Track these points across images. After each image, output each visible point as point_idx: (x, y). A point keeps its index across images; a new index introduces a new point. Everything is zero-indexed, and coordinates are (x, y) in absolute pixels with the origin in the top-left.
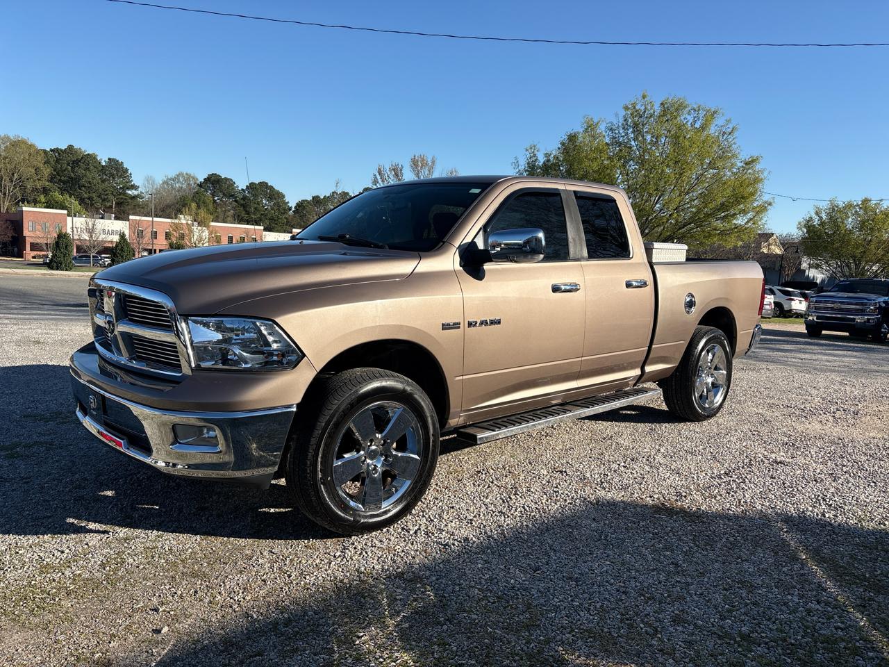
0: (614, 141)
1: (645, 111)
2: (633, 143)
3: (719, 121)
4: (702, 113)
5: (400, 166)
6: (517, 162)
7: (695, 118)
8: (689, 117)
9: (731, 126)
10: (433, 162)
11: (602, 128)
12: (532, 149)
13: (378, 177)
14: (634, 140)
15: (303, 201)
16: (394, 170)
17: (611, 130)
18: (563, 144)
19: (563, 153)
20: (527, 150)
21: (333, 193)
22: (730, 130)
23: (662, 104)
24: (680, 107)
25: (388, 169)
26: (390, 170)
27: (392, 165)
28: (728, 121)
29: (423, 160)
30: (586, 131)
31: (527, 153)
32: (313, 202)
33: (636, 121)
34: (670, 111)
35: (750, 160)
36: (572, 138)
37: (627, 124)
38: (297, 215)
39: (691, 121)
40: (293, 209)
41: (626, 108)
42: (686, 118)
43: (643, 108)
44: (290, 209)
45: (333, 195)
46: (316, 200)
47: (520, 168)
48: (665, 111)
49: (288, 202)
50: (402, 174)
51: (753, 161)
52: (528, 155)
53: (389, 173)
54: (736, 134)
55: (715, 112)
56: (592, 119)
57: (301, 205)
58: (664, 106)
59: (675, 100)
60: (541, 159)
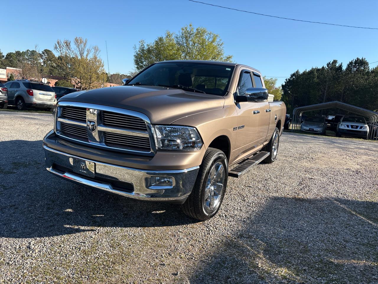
0: (178, 43)
1: (191, 32)
2: (185, 44)
3: (218, 40)
4: (212, 36)
5: (69, 42)
6: (136, 47)
7: (209, 37)
8: (207, 37)
9: (221, 42)
10: (86, 42)
11: (173, 37)
12: (142, 42)
13: (58, 45)
14: (185, 43)
15: (11, 53)
16: (66, 43)
17: (177, 38)
18: (156, 41)
19: (156, 45)
20: (140, 42)
21: (27, 50)
22: (221, 44)
23: (197, 29)
24: (204, 32)
25: (63, 43)
26: (64, 43)
27: (65, 41)
28: (221, 40)
29: (81, 40)
30: (167, 37)
31: (140, 43)
32: (16, 54)
33: (187, 36)
34: (200, 33)
35: (229, 57)
36: (161, 39)
37: (183, 36)
38: (7, 60)
39: (208, 38)
40: (5, 57)
41: (183, 29)
42: (206, 37)
43: (190, 30)
44: (3, 56)
45: (27, 52)
46: (18, 53)
47: (137, 50)
48: (198, 33)
49: (2, 53)
50: (70, 45)
51: (230, 57)
52: (141, 45)
53: (63, 44)
54: (223, 46)
55: (217, 36)
56: (169, 32)
57: (9, 55)
58: (198, 31)
59: (202, 29)
60: (146, 48)
